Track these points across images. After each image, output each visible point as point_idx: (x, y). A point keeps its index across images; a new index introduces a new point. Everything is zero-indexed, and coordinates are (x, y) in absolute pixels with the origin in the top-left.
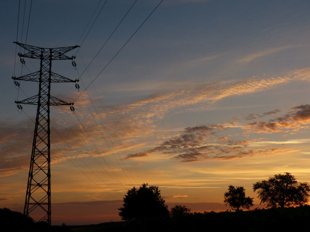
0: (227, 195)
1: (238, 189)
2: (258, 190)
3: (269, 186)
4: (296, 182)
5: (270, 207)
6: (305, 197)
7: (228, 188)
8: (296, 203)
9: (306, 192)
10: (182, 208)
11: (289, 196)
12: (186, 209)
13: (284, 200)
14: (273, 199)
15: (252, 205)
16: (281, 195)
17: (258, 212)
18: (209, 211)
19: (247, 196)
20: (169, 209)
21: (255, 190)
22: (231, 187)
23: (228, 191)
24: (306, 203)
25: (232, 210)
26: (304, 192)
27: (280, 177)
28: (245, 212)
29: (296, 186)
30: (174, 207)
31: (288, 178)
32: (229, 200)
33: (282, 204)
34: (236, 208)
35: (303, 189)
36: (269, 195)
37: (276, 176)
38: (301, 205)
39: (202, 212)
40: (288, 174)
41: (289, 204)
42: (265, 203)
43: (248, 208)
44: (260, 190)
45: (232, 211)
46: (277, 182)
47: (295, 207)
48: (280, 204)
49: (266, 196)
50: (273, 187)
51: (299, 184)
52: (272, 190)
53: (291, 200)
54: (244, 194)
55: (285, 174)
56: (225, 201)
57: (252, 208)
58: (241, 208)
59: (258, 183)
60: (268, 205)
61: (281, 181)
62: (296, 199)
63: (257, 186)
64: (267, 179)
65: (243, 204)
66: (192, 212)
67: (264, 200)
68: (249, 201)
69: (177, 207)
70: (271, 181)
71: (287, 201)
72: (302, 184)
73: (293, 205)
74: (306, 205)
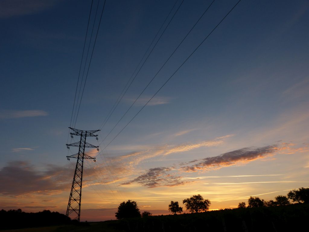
0: (170, 206)
1: (175, 203)
2: (185, 203)
3: (190, 201)
4: (203, 199)
5: (191, 213)
6: (208, 207)
7: (171, 202)
8: (203, 210)
11: (200, 206)
12: (150, 214)
13: (197, 208)
14: (192, 208)
15: (182, 211)
16: (196, 206)
17: (185, 215)
18: (161, 215)
19: (179, 206)
21: (183, 204)
23: (170, 204)
24: (208, 210)
26: (207, 204)
27: (196, 196)
28: (179, 215)
29: (203, 201)
31: (199, 197)
32: (171, 209)
33: (197, 211)
34: (174, 213)
35: (206, 203)
36: (191, 206)
37: (194, 196)
38: (206, 211)
39: (158, 215)
41: (200, 211)
42: (188, 210)
43: (180, 213)
44: (186, 203)
45: (172, 214)
46: (194, 199)
47: (203, 212)
49: (189, 207)
50: (192, 202)
51: (204, 200)
53: (201, 209)
55: (198, 195)
56: (169, 209)
57: (182, 213)
58: (176, 213)
59: (185, 200)
60: (190, 211)
61: (196, 199)
62: (203, 208)
63: (184, 201)
64: (189, 198)
65: (178, 211)
66: (153, 215)
67: (188, 208)
68: (181, 209)
69: (145, 212)
70: (191, 198)
71: (199, 209)
72: (206, 200)
73: (202, 211)
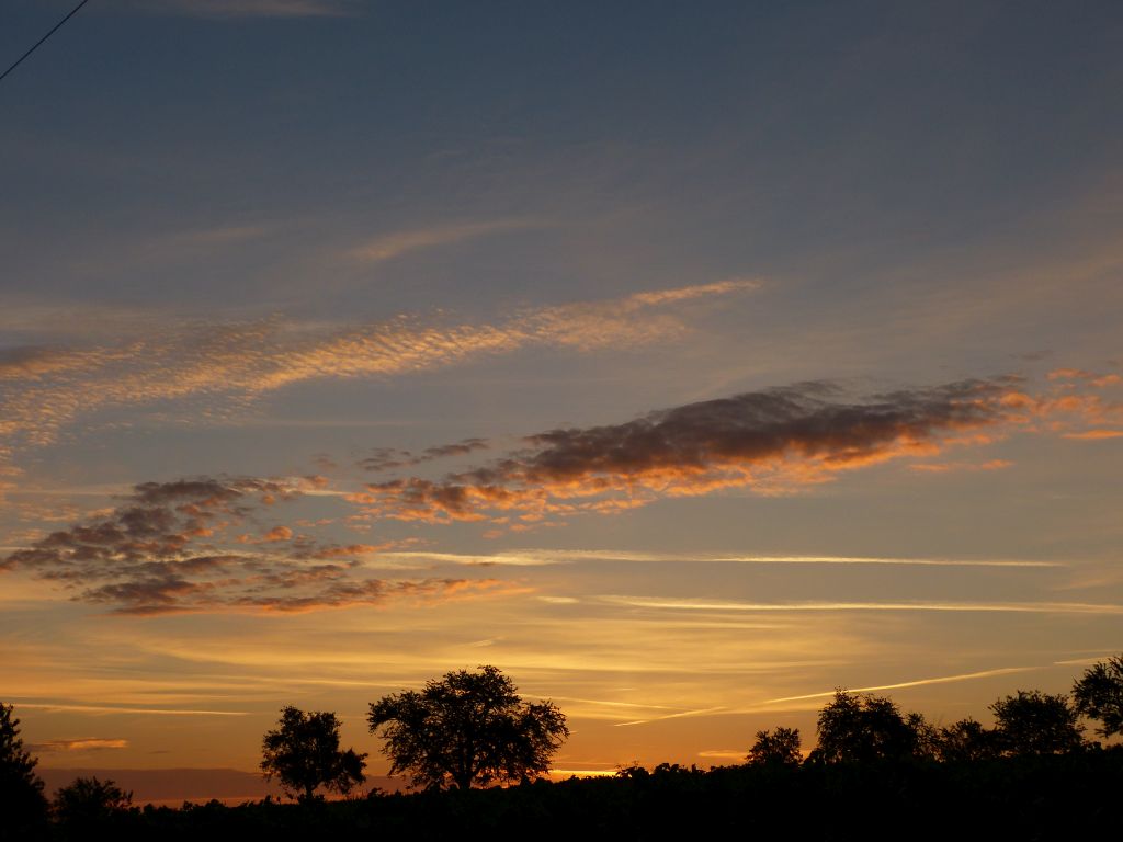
0: (273, 741)
1: (315, 720)
2: (385, 726)
3: (426, 713)
4: (516, 700)
5: (421, 789)
6: (541, 753)
7: (281, 715)
8: (511, 775)
9: (545, 736)
10: (99, 791)
11: (488, 749)
12: (116, 794)
13: (470, 761)
14: (433, 758)
15: (360, 778)
16: (460, 745)
17: (378, 804)
18: (203, 801)
19: (343, 746)
20: (50, 794)
21: (374, 727)
22: (292, 715)
23: (279, 728)
24: (542, 774)
25: (285, 795)
26: (539, 734)
27: (465, 681)
28: (335, 803)
29: (515, 714)
30: (68, 783)
31: (489, 686)
32: (279, 762)
33: (464, 777)
34: (304, 791)
35: (536, 726)
36: (424, 743)
37: (451, 678)
38: (525, 780)
39: (176, 803)
40: (490, 671)
41: (487, 778)
42: (407, 772)
43: (344, 791)
44: (392, 724)
45: (286, 800)
46: (452, 699)
47: (505, 786)
48: (456, 777)
49: (412, 749)
50: (437, 717)
51: (524, 709)
52: (433, 727)
53: (496, 764)
54: (334, 740)
55: (480, 672)
56: (265, 765)
57: (359, 792)
58: (320, 790)
59: (386, 701)
60: (417, 781)
61: (464, 697)
62: (511, 757)
63: (382, 712)
64: (419, 687)
65: (327, 777)
66: (139, 803)
67: (402, 761)
68: (353, 763)
69: (81, 784)
70: (434, 694)
71: (482, 765)
72: (533, 708)
73: (502, 781)
74: (540, 780)
